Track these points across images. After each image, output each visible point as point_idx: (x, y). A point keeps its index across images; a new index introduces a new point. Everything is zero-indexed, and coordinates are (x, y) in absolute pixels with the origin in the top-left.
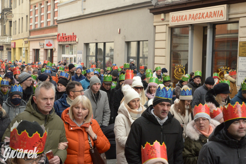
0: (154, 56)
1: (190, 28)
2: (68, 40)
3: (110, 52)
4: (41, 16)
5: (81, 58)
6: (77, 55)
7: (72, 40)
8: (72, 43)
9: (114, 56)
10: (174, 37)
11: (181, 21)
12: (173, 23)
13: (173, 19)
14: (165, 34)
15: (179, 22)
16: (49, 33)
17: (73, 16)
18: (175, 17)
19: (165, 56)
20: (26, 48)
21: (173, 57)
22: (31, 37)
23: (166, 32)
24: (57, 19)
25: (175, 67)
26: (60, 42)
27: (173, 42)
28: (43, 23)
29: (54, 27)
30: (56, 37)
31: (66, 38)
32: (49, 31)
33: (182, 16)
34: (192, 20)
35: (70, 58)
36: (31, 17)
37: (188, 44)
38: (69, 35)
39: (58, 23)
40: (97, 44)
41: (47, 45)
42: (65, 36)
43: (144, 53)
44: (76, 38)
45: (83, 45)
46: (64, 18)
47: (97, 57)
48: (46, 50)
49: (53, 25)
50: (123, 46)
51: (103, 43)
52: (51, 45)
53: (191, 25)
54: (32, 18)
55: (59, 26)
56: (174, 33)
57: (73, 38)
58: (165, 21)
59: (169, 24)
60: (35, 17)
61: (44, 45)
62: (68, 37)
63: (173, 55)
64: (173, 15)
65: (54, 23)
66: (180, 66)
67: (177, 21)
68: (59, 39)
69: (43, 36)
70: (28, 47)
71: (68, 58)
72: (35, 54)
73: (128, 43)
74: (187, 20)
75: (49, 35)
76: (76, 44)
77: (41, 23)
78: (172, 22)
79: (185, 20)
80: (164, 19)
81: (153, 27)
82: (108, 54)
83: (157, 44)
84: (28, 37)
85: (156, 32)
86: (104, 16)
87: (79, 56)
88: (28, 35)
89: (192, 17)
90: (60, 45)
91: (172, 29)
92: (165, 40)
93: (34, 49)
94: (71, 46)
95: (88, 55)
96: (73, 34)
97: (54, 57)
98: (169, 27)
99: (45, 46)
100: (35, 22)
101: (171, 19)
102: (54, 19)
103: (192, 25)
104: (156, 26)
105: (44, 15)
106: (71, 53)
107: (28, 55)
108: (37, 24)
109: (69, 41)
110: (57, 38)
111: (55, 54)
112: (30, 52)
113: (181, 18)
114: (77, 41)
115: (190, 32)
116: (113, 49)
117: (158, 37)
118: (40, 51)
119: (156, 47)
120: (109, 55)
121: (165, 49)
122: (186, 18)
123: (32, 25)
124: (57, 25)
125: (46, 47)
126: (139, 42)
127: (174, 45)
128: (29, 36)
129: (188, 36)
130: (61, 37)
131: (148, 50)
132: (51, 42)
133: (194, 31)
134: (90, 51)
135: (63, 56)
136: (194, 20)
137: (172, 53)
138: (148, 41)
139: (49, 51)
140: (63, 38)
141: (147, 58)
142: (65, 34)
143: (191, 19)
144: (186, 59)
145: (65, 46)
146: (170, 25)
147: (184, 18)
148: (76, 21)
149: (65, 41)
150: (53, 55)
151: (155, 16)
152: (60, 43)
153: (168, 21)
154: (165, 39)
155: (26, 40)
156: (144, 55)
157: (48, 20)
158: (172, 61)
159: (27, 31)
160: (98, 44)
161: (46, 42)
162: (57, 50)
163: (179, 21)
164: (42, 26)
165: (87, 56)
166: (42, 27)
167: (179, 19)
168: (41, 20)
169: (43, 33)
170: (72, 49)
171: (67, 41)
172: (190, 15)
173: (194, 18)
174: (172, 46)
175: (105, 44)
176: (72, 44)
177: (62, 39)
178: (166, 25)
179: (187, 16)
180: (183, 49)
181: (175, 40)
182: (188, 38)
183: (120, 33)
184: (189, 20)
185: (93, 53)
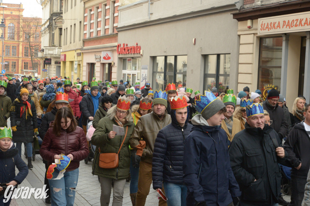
0: (238, 73)
1: (284, 38)
2: (131, 52)
3: (183, 68)
4: (98, 22)
5: (147, 75)
6: (141, 71)
7: (136, 53)
8: (136, 55)
9: (187, 72)
10: (263, 50)
11: (273, 29)
12: (263, 31)
13: (263, 26)
14: (252, 45)
15: (270, 31)
16: (107, 43)
17: (136, 23)
18: (265, 24)
19: (252, 73)
20: (79, 61)
21: (262, 75)
22: (85, 48)
23: (253, 44)
24: (117, 26)
25: (265, 88)
26: (121, 54)
27: (263, 56)
28: (100, 30)
29: (114, 37)
30: (115, 48)
31: (128, 49)
32: (107, 41)
33: (274, 23)
34: (286, 28)
35: (133, 75)
36: (85, 23)
37: (281, 59)
38: (132, 46)
39: (118, 31)
40: (166, 57)
41: (104, 58)
42: (126, 47)
43: (226, 70)
44: (140, 49)
45: (149, 58)
46: (126, 25)
47: (167, 73)
48: (103, 64)
49: (112, 34)
50: (199, 60)
51: (174, 57)
52: (109, 58)
53: (285, 34)
54: (87, 24)
55: (120, 34)
56: (263, 44)
57: (137, 50)
58: (252, 29)
59: (257, 33)
60: (91, 24)
61: (100, 58)
62: (130, 48)
63: (262, 72)
64: (262, 22)
65: (113, 31)
66: (270, 86)
67: (267, 29)
68: (119, 50)
69: (100, 47)
70: (81, 61)
71: (131, 74)
72: (90, 69)
73: (205, 57)
74: (280, 28)
75: (108, 46)
76: (140, 57)
77: (97, 31)
78: (261, 30)
79: (278, 28)
80: (251, 27)
81: (237, 37)
82: (180, 70)
83: (242, 59)
84: (81, 48)
85: (241, 43)
86: (175, 22)
87: (144, 72)
88: (82, 45)
89: (286, 24)
90: (120, 58)
91: (261, 39)
92: (252, 54)
93: (89, 63)
94: (134, 60)
95: (155, 70)
96: (137, 44)
97: (112, 74)
98: (257, 37)
99: (102, 59)
100: (91, 29)
101: (259, 27)
102: (114, 26)
103: (287, 34)
104: (241, 36)
105: (101, 21)
106: (134, 68)
107: (81, 70)
108: (93, 32)
109: (131, 54)
110: (117, 50)
111: (114, 70)
112: (83, 66)
113: (273, 26)
114: (141, 53)
115: (284, 44)
116: (186, 65)
117: (243, 49)
118: (95, 65)
119: (240, 62)
120: (182, 72)
121: (251, 65)
122: (279, 26)
123: (86, 33)
124: (117, 34)
125: (102, 61)
126: (218, 56)
127: (262, 59)
128: (83, 47)
129: (282, 49)
130: (122, 48)
131: (229, 66)
132: (110, 54)
133: (289, 42)
134: (158, 66)
135: (124, 72)
136: (290, 28)
137: (261, 69)
138: (230, 54)
139: (107, 66)
140: (125, 49)
141: (229, 75)
142: (127, 45)
143: (285, 26)
144: (278, 78)
145: (126, 59)
146: (259, 35)
147: (276, 25)
148: (140, 28)
149: (127, 54)
150: (112, 70)
151: (239, 23)
152: (121, 56)
153: (257, 29)
154: (251, 52)
155: (79, 51)
156: (225, 72)
157: (106, 27)
158: (260, 79)
159: (80, 40)
160: (168, 57)
161: (103, 54)
162: (116, 65)
163: (271, 29)
164: (98, 34)
165: (154, 73)
166: (99, 36)
167: (269, 26)
168: (98, 27)
169: (100, 43)
170: (135, 64)
171: (129, 53)
172: (284, 22)
173: (289, 25)
174: (261, 60)
175: (176, 57)
176: (135, 57)
177: (123, 50)
178: (253, 35)
179: (280, 23)
180: (274, 65)
181: (265, 54)
182: (282, 51)
183: (195, 44)
184: (283, 27)
185: (161, 68)
